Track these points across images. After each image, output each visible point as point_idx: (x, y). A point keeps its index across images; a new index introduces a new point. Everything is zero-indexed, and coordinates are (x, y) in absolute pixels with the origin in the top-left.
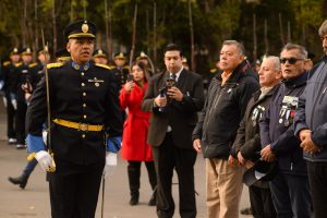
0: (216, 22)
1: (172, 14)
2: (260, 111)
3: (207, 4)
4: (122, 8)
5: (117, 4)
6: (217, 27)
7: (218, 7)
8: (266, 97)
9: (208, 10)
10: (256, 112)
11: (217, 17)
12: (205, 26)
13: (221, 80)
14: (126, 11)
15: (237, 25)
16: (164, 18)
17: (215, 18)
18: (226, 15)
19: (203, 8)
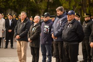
0: (41, 7)
1: (29, 4)
2: (35, 29)
3: (38, 2)
4: (14, 2)
5: (13, 1)
7: (41, 3)
8: (36, 25)
9: (38, 3)
10: (33, 29)
11: (41, 5)
12: (37, 8)
13: (21, 21)
14: (16, 3)
15: (46, 8)
16: (26, 5)
17: (40, 6)
18: (43, 5)
19: (37, 3)
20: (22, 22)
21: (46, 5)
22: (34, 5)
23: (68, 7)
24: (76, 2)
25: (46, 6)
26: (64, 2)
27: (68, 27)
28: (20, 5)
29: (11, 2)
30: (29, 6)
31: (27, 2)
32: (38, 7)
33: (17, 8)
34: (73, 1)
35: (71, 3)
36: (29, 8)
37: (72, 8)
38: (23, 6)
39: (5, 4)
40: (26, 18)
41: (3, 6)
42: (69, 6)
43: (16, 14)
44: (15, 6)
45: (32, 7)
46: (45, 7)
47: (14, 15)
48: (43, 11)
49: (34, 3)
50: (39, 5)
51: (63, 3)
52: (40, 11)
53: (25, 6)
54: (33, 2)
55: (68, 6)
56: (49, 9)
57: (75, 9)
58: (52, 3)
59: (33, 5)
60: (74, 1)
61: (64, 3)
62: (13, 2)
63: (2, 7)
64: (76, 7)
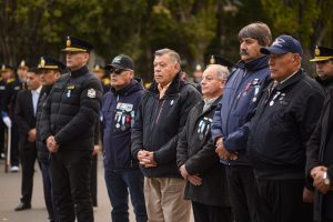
0: (192, 31)
1: (148, 25)
2: (208, 123)
3: (182, 13)
6: (193, 36)
7: (193, 17)
9: (184, 20)
10: (202, 123)
11: (193, 27)
12: (181, 36)
14: (100, 22)
15: (214, 34)
17: (191, 28)
18: (202, 24)
19: (178, 18)
20: (162, 93)
21: (214, 26)
22: (169, 28)
23: (293, 27)
24: (322, 8)
25: (212, 30)
26: (277, 10)
27: (272, 103)
28: (115, 30)
29: (84, 19)
30: (148, 32)
31: (140, 17)
32: (183, 32)
33: (105, 40)
34: (314, 5)
35: (305, 12)
36: (151, 38)
37: (312, 30)
38: (127, 34)
39: (61, 29)
40: (178, 76)
41: (53, 38)
42: (300, 23)
43: (103, 65)
44: (97, 35)
45: (162, 36)
46: (209, 32)
47: (97, 68)
48: (202, 46)
49: (170, 17)
50: (185, 25)
51: (275, 14)
52: (193, 46)
53: (136, 31)
54: (165, 16)
55: (295, 23)
56: (223, 38)
57: (323, 33)
58: (234, 14)
59: (164, 27)
60: (317, 3)
61: (281, 13)
62: (91, 19)
63: (50, 40)
64: (323, 26)
